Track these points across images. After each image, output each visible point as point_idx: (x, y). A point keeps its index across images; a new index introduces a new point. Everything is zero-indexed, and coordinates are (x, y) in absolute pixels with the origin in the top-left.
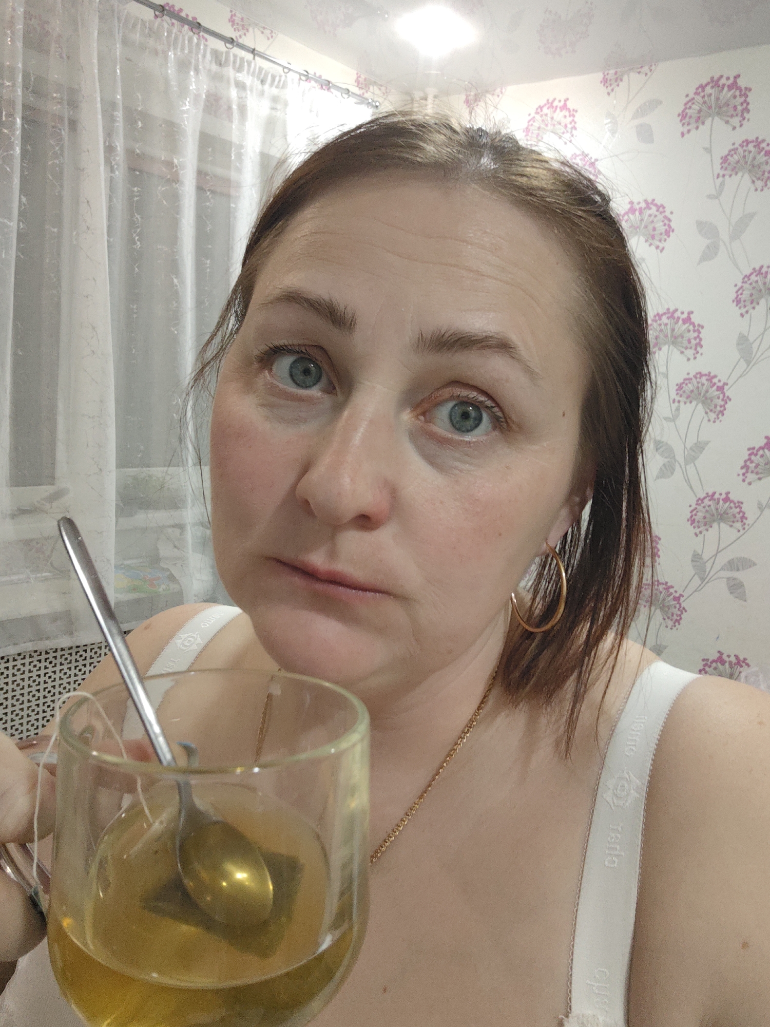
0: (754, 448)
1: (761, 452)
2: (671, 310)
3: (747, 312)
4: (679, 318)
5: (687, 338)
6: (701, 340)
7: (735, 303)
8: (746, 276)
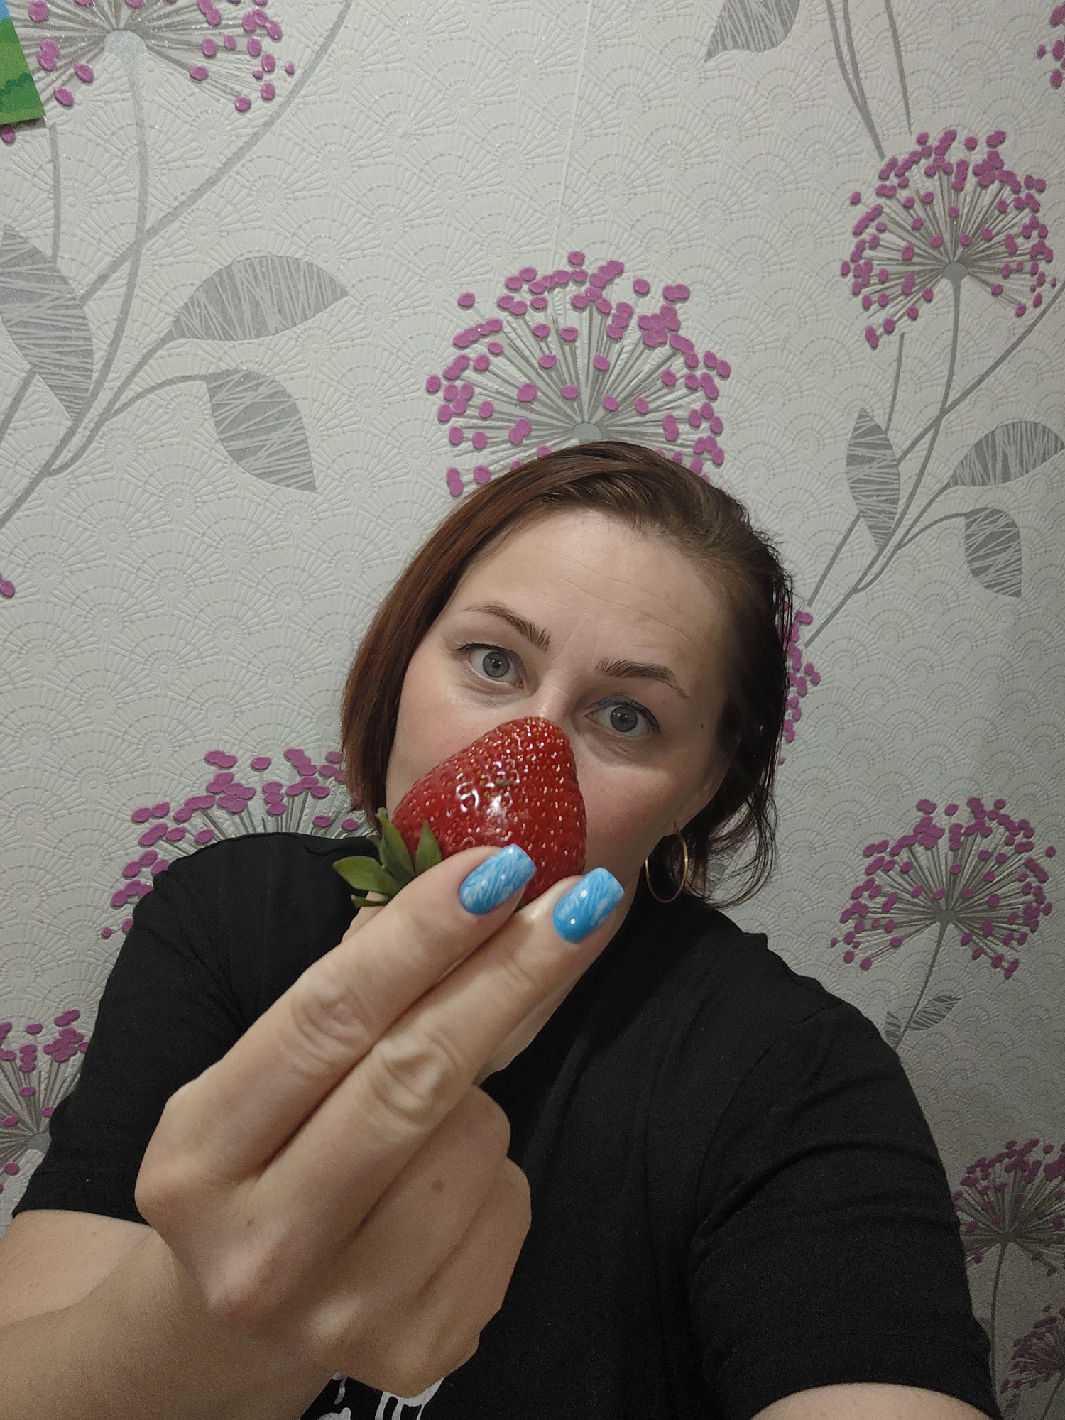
0: (884, 844)
2: (590, 267)
3: (889, 326)
4: (626, 310)
5: (660, 415)
6: (717, 428)
7: (850, 278)
8: (892, 164)
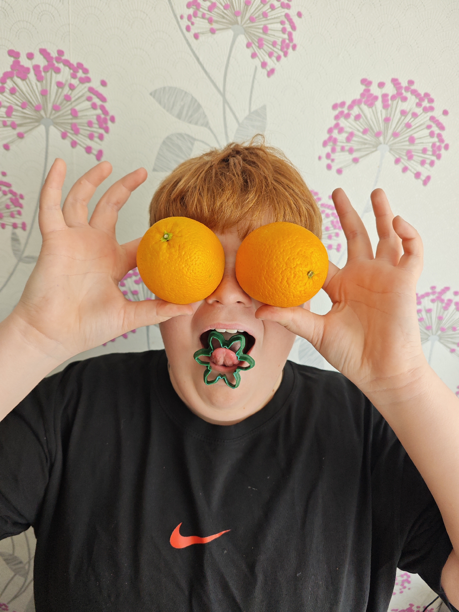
1: (356, 111)
